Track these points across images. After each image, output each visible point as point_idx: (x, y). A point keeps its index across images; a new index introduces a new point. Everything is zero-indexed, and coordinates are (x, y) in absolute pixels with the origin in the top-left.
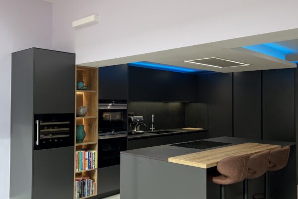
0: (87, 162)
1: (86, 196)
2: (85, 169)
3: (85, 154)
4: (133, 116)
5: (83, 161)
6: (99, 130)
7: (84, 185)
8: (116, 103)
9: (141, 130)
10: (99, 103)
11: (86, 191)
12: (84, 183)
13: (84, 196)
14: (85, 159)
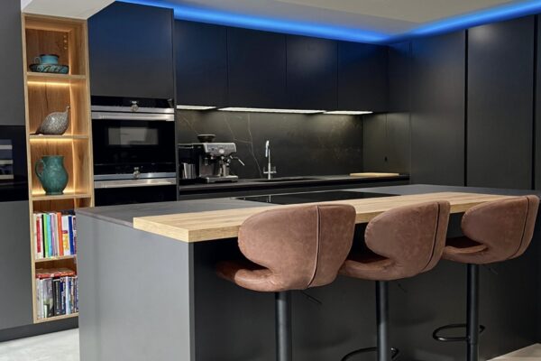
0: (66, 237)
1: (67, 314)
2: (62, 253)
3: (60, 221)
4: (210, 141)
5: (57, 234)
6: (95, 167)
7: (62, 289)
8: (139, 105)
9: (231, 174)
10: (93, 104)
11: (67, 302)
12: (61, 285)
13: (63, 312)
14: (62, 232)
